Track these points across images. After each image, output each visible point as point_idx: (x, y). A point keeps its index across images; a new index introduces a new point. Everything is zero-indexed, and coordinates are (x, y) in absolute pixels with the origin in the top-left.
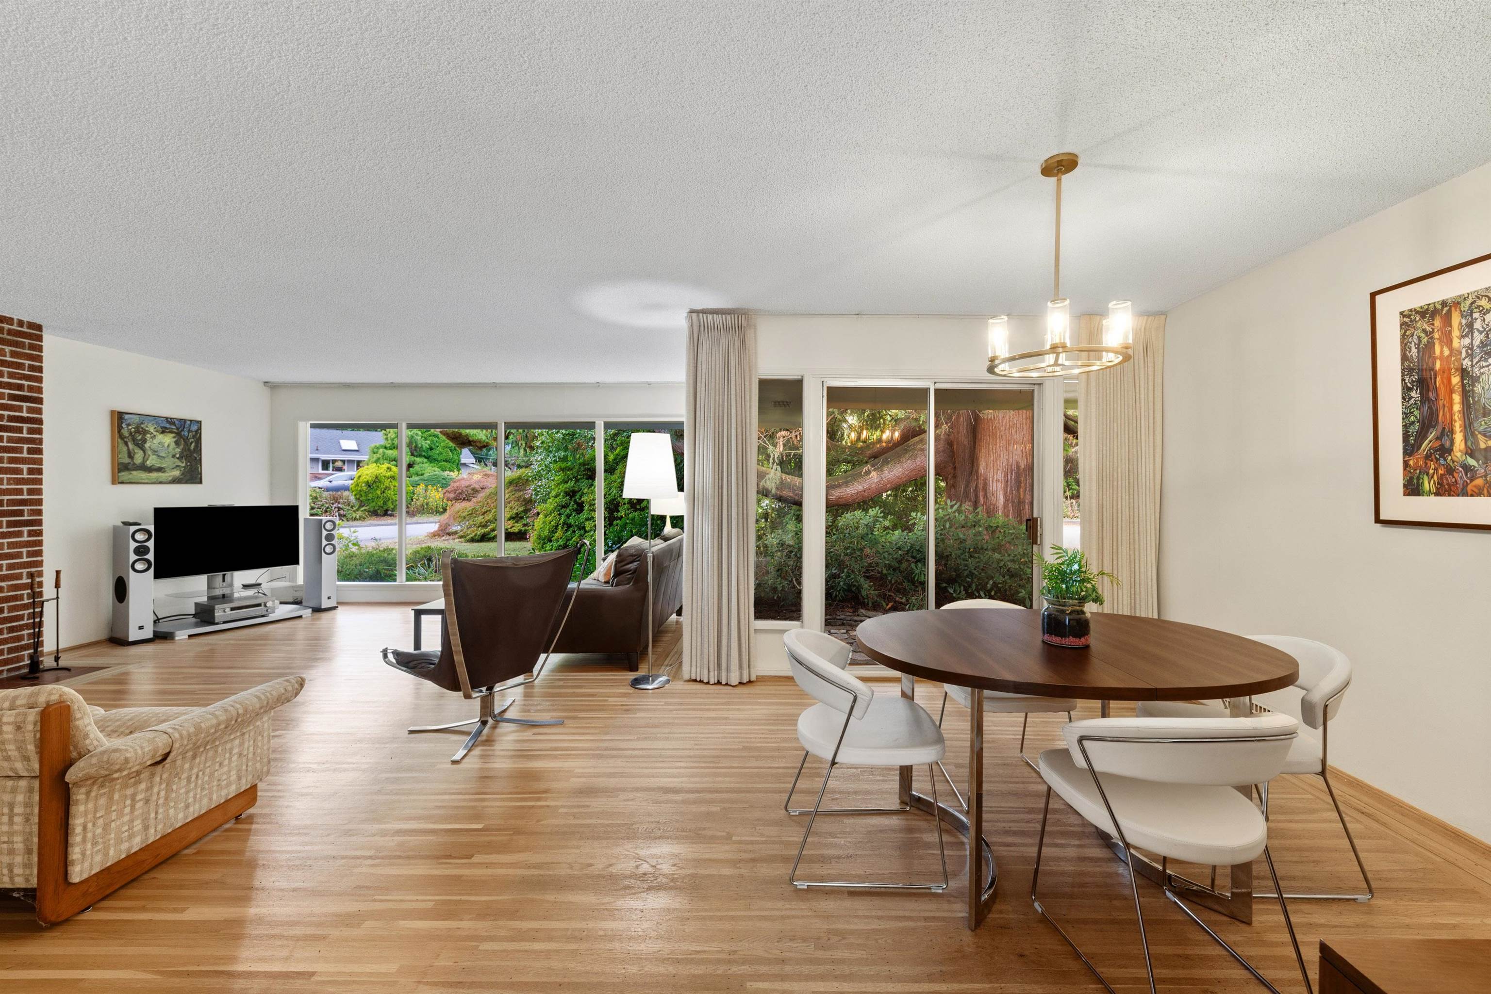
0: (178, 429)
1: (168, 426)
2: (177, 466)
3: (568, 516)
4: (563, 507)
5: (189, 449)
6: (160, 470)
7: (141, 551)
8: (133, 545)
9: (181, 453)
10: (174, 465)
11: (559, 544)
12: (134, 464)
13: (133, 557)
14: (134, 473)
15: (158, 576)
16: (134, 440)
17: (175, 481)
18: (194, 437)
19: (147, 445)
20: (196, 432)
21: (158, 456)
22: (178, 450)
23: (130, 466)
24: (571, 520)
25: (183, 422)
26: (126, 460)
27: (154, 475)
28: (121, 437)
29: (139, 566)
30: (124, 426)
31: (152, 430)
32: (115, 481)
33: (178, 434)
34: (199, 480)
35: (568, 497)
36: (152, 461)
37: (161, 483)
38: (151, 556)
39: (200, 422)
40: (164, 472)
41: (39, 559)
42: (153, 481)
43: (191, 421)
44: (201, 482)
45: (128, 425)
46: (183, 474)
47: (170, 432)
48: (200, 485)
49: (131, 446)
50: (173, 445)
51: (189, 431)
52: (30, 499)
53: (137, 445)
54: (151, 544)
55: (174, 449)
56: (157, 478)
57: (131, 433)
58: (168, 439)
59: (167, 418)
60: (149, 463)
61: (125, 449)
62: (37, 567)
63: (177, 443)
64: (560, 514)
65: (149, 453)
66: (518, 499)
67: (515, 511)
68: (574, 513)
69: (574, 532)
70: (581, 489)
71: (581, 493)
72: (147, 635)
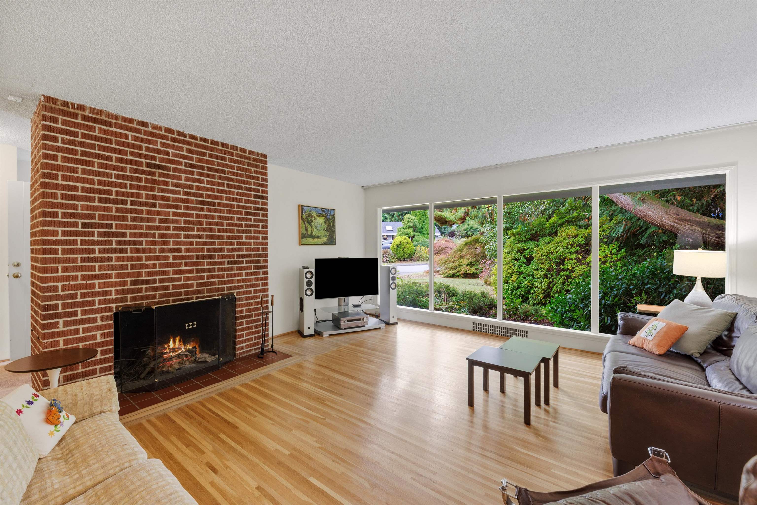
0: (325, 214)
1: (321, 212)
2: (325, 235)
3: (520, 267)
4: (516, 260)
5: (330, 226)
6: (318, 237)
7: (309, 284)
8: (306, 280)
9: (327, 228)
10: (324, 235)
11: (514, 285)
12: (308, 234)
13: (306, 287)
14: (308, 239)
15: (317, 297)
16: (308, 221)
17: (325, 244)
18: (332, 218)
19: (313, 224)
20: (333, 216)
21: (318, 229)
22: (326, 226)
23: (306, 236)
24: (522, 269)
25: (327, 210)
26: (304, 232)
27: (316, 240)
28: (303, 219)
29: (309, 293)
30: (304, 213)
31: (315, 215)
32: (301, 244)
33: (326, 217)
34: (334, 243)
35: (519, 254)
36: (315, 233)
37: (319, 245)
38: (313, 287)
39: (334, 210)
40: (320, 238)
41: (267, 287)
42: (316, 243)
43: (331, 209)
44: (335, 244)
45: (305, 212)
46: (328, 240)
47: (323, 216)
48: (334, 246)
49: (306, 224)
50: (324, 223)
51: (330, 215)
52: (263, 254)
53: (309, 223)
54: (313, 280)
55: (324, 226)
56: (317, 242)
57: (306, 217)
58: (321, 220)
59: (321, 208)
60: (314, 234)
61: (304, 226)
62: (266, 292)
63: (325, 222)
64: (514, 265)
65: (314, 228)
66: (471, 254)
67: (470, 261)
68: (524, 265)
69: (525, 278)
70: (529, 248)
71: (529, 250)
72: (312, 332)
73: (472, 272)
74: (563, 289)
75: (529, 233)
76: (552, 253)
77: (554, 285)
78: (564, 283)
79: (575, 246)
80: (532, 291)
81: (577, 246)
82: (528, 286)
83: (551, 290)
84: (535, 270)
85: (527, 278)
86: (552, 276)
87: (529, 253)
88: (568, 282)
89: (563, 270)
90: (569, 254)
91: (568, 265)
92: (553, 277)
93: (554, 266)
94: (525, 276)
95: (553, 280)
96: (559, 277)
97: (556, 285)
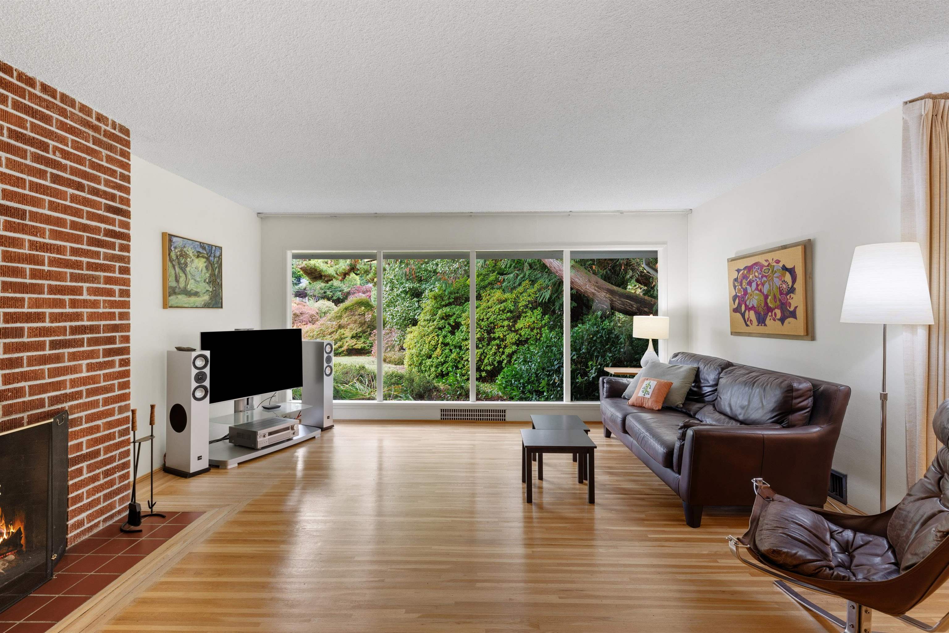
0: (207, 254)
1: (201, 250)
2: (207, 291)
3: (445, 337)
4: (440, 329)
5: (214, 274)
6: (196, 294)
7: (200, 378)
8: (194, 372)
9: (210, 277)
10: (204, 291)
11: (439, 360)
12: (179, 288)
13: (194, 385)
14: (180, 297)
15: (213, 400)
16: (179, 263)
17: (207, 306)
18: (217, 262)
19: (188, 269)
20: (219, 257)
21: (195, 280)
22: (208, 275)
23: (177, 290)
24: (448, 340)
25: (211, 246)
26: (173, 284)
27: (193, 299)
28: (171, 260)
29: (199, 394)
30: (173, 249)
31: (191, 255)
32: (166, 305)
33: (207, 259)
34: (220, 305)
35: (443, 321)
36: (191, 286)
37: (196, 307)
38: (207, 383)
39: (221, 248)
40: (199, 296)
41: (127, 391)
42: (192, 305)
43: (216, 246)
44: (222, 307)
45: (175, 248)
46: (211, 299)
47: (203, 257)
48: (220, 310)
49: (177, 269)
50: (204, 269)
51: (214, 257)
52: (121, 324)
53: (181, 268)
54: (207, 370)
55: (205, 274)
56: (194, 303)
57: (177, 257)
58: (200, 264)
59: (201, 243)
60: (189, 288)
61: (173, 272)
62: (125, 400)
63: (207, 267)
64: (438, 335)
65: (189, 276)
66: (355, 322)
67: (355, 332)
68: (449, 334)
69: (451, 350)
70: (454, 314)
71: (454, 317)
72: (204, 464)
73: (360, 347)
74: (495, 360)
75: (453, 296)
76: (483, 320)
77: (485, 357)
78: (495, 353)
79: (505, 312)
80: (460, 366)
81: (508, 312)
82: (456, 360)
83: (482, 363)
84: (463, 340)
85: (453, 350)
86: (483, 346)
87: (455, 320)
88: (500, 352)
89: (494, 339)
90: (501, 321)
91: (499, 333)
92: (484, 348)
93: (485, 334)
94: (452, 348)
95: (484, 351)
96: (490, 347)
97: (488, 357)
